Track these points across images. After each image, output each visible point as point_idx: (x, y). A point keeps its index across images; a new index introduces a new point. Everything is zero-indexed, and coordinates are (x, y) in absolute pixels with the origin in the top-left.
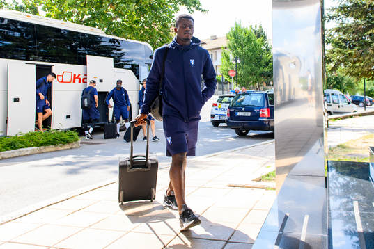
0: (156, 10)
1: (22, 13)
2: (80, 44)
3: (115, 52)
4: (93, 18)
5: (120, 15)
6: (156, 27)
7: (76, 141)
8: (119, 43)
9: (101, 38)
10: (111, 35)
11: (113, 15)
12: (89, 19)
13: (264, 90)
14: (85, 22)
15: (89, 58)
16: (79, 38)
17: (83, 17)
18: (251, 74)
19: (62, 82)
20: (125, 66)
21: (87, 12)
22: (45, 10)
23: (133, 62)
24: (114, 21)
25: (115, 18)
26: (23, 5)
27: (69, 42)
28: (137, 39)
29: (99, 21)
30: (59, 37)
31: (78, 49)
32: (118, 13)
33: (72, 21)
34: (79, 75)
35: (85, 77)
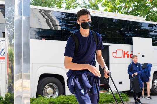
2: (127, 29)
3: (152, 33)
4: (136, 9)
7: (127, 100)
8: (156, 27)
9: (142, 23)
10: (150, 21)
12: (133, 11)
14: (130, 13)
15: (134, 39)
17: (129, 9)
19: (116, 57)
21: (132, 5)
24: (151, 10)
25: (152, 8)
26: (89, 4)
27: (119, 28)
29: (141, 11)
30: (112, 25)
31: (126, 33)
32: (154, 4)
33: (122, 13)
34: (128, 52)
35: (131, 53)
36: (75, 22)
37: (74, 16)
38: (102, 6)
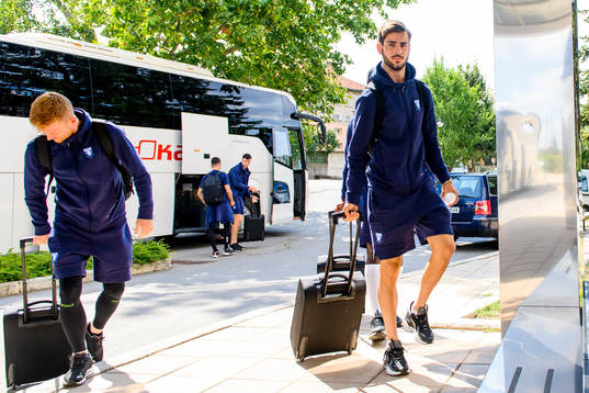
0: (302, 36)
1: (64, 38)
2: (169, 93)
3: (231, 107)
4: (193, 50)
5: (240, 45)
6: (301, 67)
7: (163, 258)
8: (238, 92)
9: (208, 83)
10: (223, 78)
11: (227, 45)
12: (186, 52)
13: (482, 171)
14: (178, 56)
15: (188, 118)
16: (168, 83)
17: (174, 49)
18: (460, 146)
20: (250, 132)
21: (182, 39)
22: (107, 36)
23: (264, 125)
24: (229, 55)
25: (231, 50)
26: (68, 25)
27: (152, 90)
28: (268, 86)
29: (203, 54)
30: (135, 82)
31: (167, 102)
32: (236, 42)
33: (156, 54)
34: (168, 146)
35: (179, 149)
36: (28, 67)
37: (25, 53)
38: (106, 33)
